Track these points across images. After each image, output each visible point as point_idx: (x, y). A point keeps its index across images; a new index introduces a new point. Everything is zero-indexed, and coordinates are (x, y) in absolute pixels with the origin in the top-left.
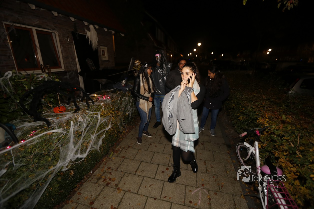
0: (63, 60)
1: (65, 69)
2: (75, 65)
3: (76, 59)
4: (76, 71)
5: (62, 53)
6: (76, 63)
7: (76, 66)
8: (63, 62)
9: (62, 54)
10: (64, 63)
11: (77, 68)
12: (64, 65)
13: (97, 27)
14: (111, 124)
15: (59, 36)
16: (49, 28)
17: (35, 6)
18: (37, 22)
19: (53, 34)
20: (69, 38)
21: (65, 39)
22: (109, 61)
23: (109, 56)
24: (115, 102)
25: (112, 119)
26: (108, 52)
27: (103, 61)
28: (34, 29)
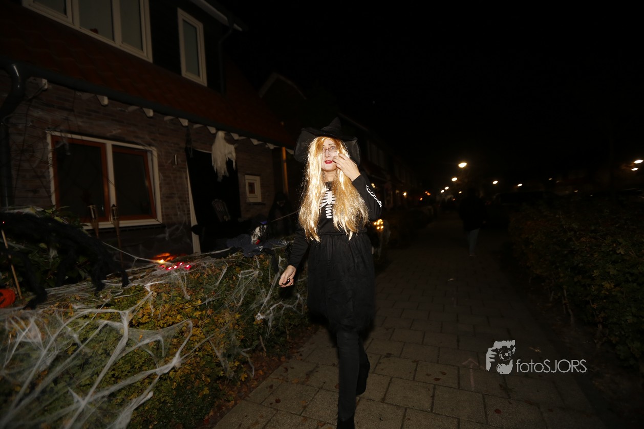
0: (161, 202)
1: (163, 219)
2: (186, 212)
3: (189, 201)
4: (187, 223)
5: (161, 187)
6: (189, 208)
7: (189, 214)
8: (162, 205)
9: (161, 191)
10: (162, 209)
11: (189, 218)
12: (162, 212)
13: (236, 137)
14: (181, 352)
15: (159, 155)
16: (139, 141)
17: (109, 98)
18: (116, 131)
19: (149, 154)
20: (179, 160)
21: (169, 162)
22: (264, 204)
23: (263, 194)
24: (205, 281)
25: (191, 334)
26: (262, 186)
27: (250, 204)
28: (109, 144)
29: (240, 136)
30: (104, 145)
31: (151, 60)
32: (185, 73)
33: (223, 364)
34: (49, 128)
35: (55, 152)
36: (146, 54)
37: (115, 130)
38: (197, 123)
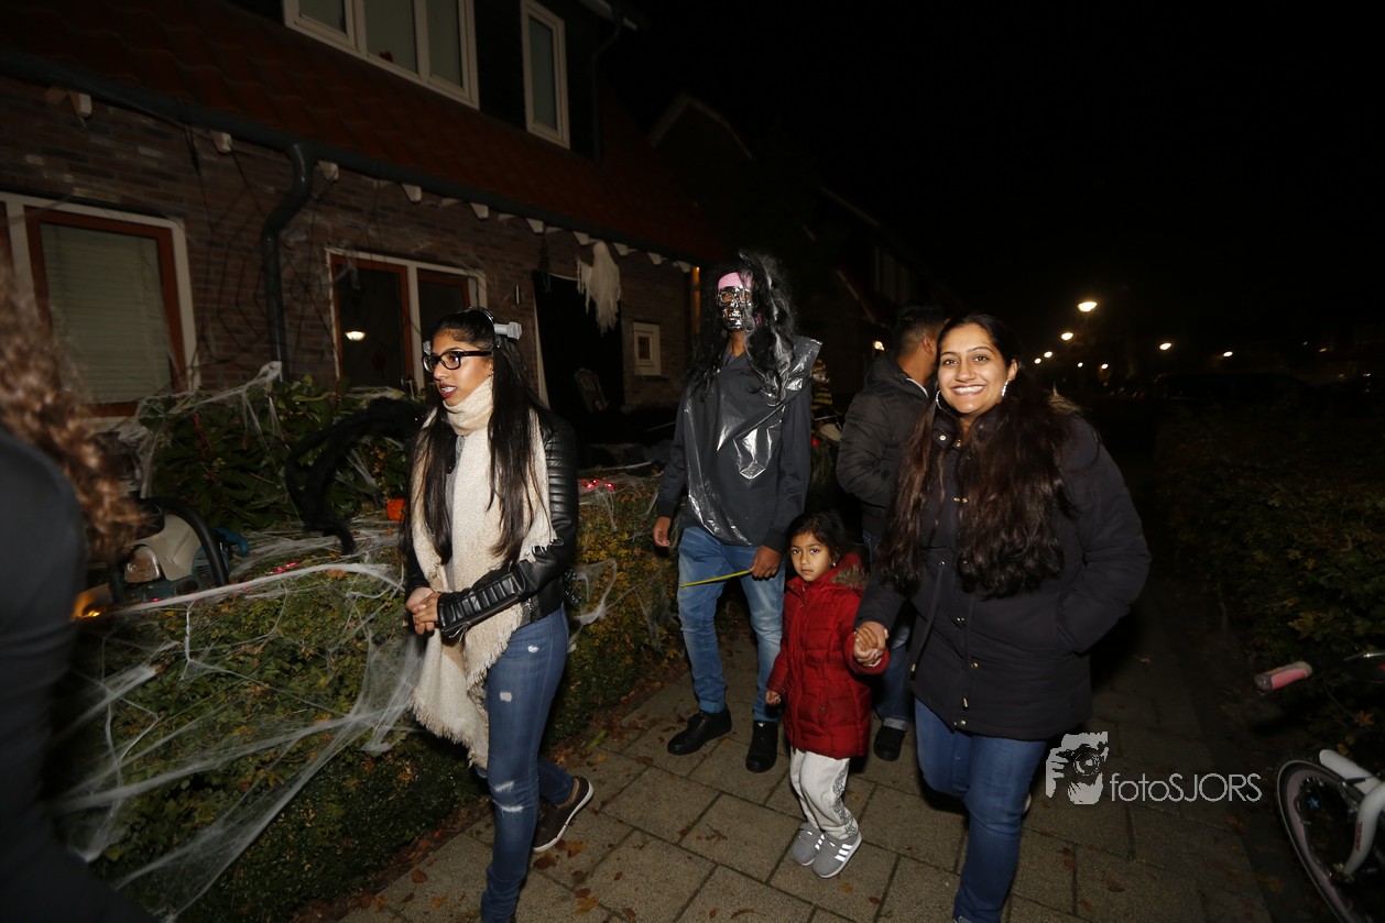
13: (623, 250)
14: (606, 601)
15: (488, 286)
16: (459, 261)
17: (423, 190)
18: (424, 245)
19: (471, 283)
20: (522, 294)
21: (506, 298)
22: (667, 380)
23: (664, 359)
24: (634, 508)
25: (615, 579)
26: (664, 343)
27: (640, 379)
28: (413, 267)
29: (630, 247)
30: (404, 268)
31: (475, 104)
32: (533, 126)
33: (650, 628)
34: (329, 243)
35: (337, 286)
36: (468, 94)
37: (422, 242)
38: (553, 226)
